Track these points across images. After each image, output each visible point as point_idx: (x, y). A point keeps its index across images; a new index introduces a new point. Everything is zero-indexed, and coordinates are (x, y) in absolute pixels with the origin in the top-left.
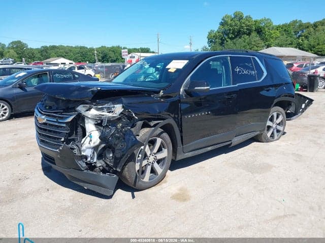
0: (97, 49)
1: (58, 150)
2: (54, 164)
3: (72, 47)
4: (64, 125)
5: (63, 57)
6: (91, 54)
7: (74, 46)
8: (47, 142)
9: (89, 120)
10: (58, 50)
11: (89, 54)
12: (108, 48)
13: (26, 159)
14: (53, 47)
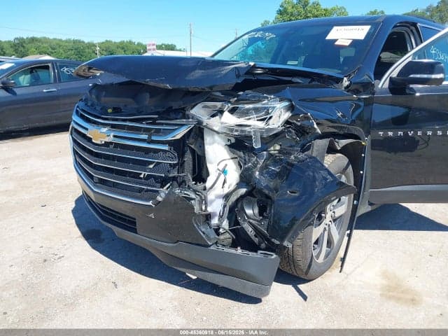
0: (98, 43)
1: (150, 203)
2: (135, 231)
3: (60, 40)
4: (166, 148)
5: (48, 54)
6: (91, 51)
7: (64, 39)
8: (115, 185)
9: (217, 137)
10: (40, 44)
11: (87, 50)
12: (115, 43)
13: (41, 214)
14: (33, 40)
